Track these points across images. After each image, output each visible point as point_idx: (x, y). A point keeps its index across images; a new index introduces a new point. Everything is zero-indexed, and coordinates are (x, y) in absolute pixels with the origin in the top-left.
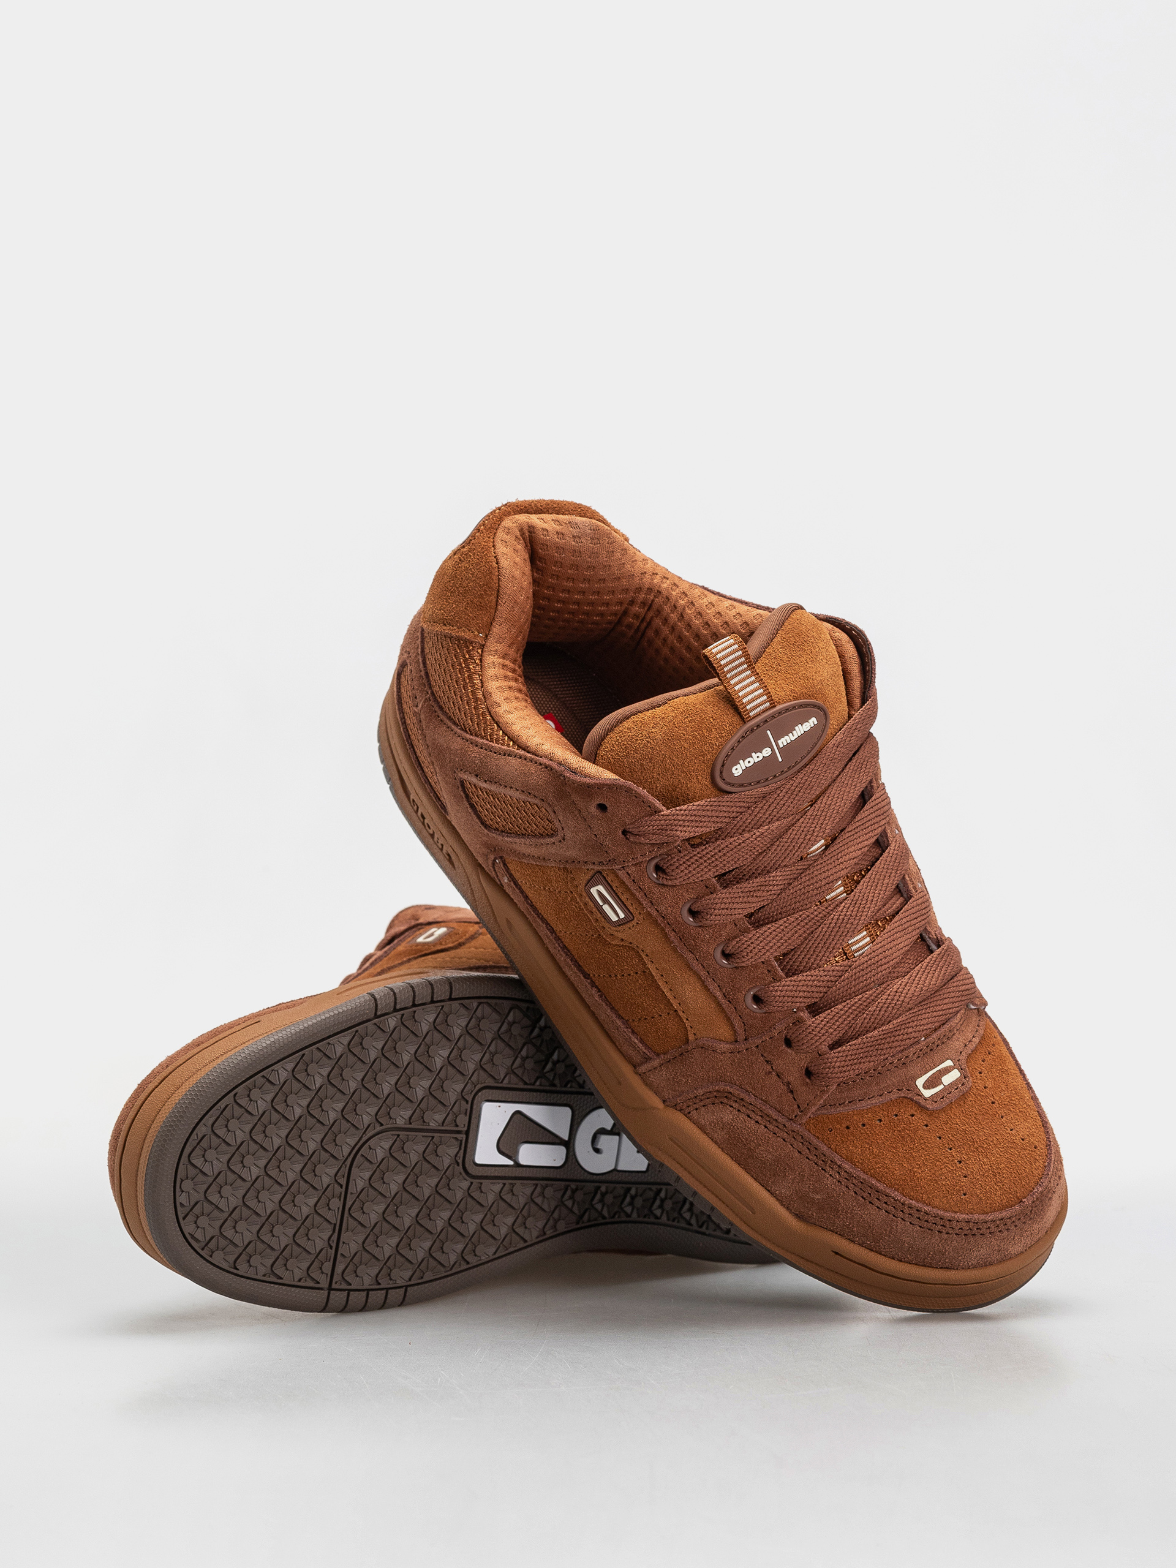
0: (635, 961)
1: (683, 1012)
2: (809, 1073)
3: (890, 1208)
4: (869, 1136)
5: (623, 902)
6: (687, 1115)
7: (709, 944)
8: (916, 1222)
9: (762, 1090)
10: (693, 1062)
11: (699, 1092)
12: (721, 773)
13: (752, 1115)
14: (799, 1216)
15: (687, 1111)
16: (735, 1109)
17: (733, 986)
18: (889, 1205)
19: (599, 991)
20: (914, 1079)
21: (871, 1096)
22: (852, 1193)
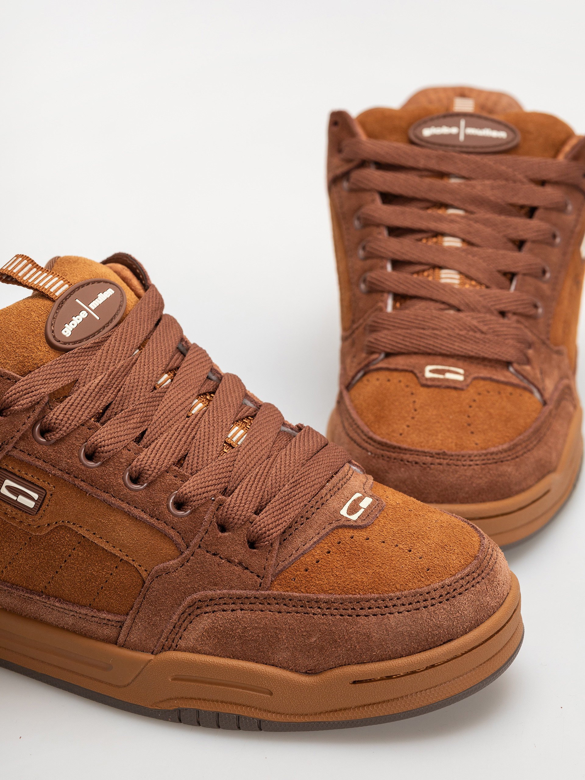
0: (68, 537)
1: (127, 556)
2: (252, 544)
3: (375, 610)
4: (326, 566)
5: (30, 482)
6: (177, 649)
7: (116, 476)
8: (402, 609)
9: (222, 581)
10: (157, 595)
11: (174, 618)
12: (54, 337)
13: (225, 607)
14: (308, 673)
15: (174, 645)
16: (210, 612)
17: (154, 502)
18: (373, 608)
19: (56, 598)
20: (337, 511)
21: (311, 538)
22: (338, 617)
